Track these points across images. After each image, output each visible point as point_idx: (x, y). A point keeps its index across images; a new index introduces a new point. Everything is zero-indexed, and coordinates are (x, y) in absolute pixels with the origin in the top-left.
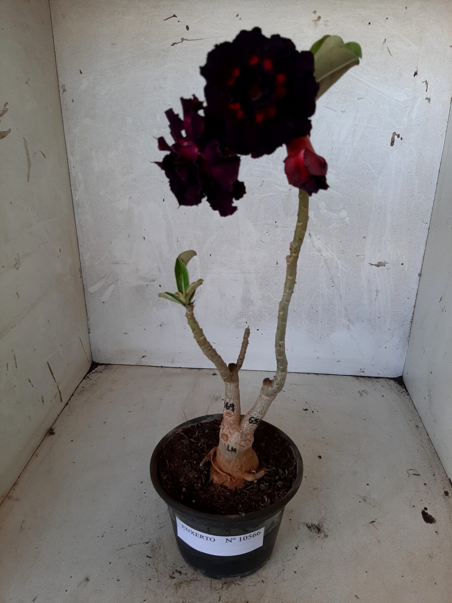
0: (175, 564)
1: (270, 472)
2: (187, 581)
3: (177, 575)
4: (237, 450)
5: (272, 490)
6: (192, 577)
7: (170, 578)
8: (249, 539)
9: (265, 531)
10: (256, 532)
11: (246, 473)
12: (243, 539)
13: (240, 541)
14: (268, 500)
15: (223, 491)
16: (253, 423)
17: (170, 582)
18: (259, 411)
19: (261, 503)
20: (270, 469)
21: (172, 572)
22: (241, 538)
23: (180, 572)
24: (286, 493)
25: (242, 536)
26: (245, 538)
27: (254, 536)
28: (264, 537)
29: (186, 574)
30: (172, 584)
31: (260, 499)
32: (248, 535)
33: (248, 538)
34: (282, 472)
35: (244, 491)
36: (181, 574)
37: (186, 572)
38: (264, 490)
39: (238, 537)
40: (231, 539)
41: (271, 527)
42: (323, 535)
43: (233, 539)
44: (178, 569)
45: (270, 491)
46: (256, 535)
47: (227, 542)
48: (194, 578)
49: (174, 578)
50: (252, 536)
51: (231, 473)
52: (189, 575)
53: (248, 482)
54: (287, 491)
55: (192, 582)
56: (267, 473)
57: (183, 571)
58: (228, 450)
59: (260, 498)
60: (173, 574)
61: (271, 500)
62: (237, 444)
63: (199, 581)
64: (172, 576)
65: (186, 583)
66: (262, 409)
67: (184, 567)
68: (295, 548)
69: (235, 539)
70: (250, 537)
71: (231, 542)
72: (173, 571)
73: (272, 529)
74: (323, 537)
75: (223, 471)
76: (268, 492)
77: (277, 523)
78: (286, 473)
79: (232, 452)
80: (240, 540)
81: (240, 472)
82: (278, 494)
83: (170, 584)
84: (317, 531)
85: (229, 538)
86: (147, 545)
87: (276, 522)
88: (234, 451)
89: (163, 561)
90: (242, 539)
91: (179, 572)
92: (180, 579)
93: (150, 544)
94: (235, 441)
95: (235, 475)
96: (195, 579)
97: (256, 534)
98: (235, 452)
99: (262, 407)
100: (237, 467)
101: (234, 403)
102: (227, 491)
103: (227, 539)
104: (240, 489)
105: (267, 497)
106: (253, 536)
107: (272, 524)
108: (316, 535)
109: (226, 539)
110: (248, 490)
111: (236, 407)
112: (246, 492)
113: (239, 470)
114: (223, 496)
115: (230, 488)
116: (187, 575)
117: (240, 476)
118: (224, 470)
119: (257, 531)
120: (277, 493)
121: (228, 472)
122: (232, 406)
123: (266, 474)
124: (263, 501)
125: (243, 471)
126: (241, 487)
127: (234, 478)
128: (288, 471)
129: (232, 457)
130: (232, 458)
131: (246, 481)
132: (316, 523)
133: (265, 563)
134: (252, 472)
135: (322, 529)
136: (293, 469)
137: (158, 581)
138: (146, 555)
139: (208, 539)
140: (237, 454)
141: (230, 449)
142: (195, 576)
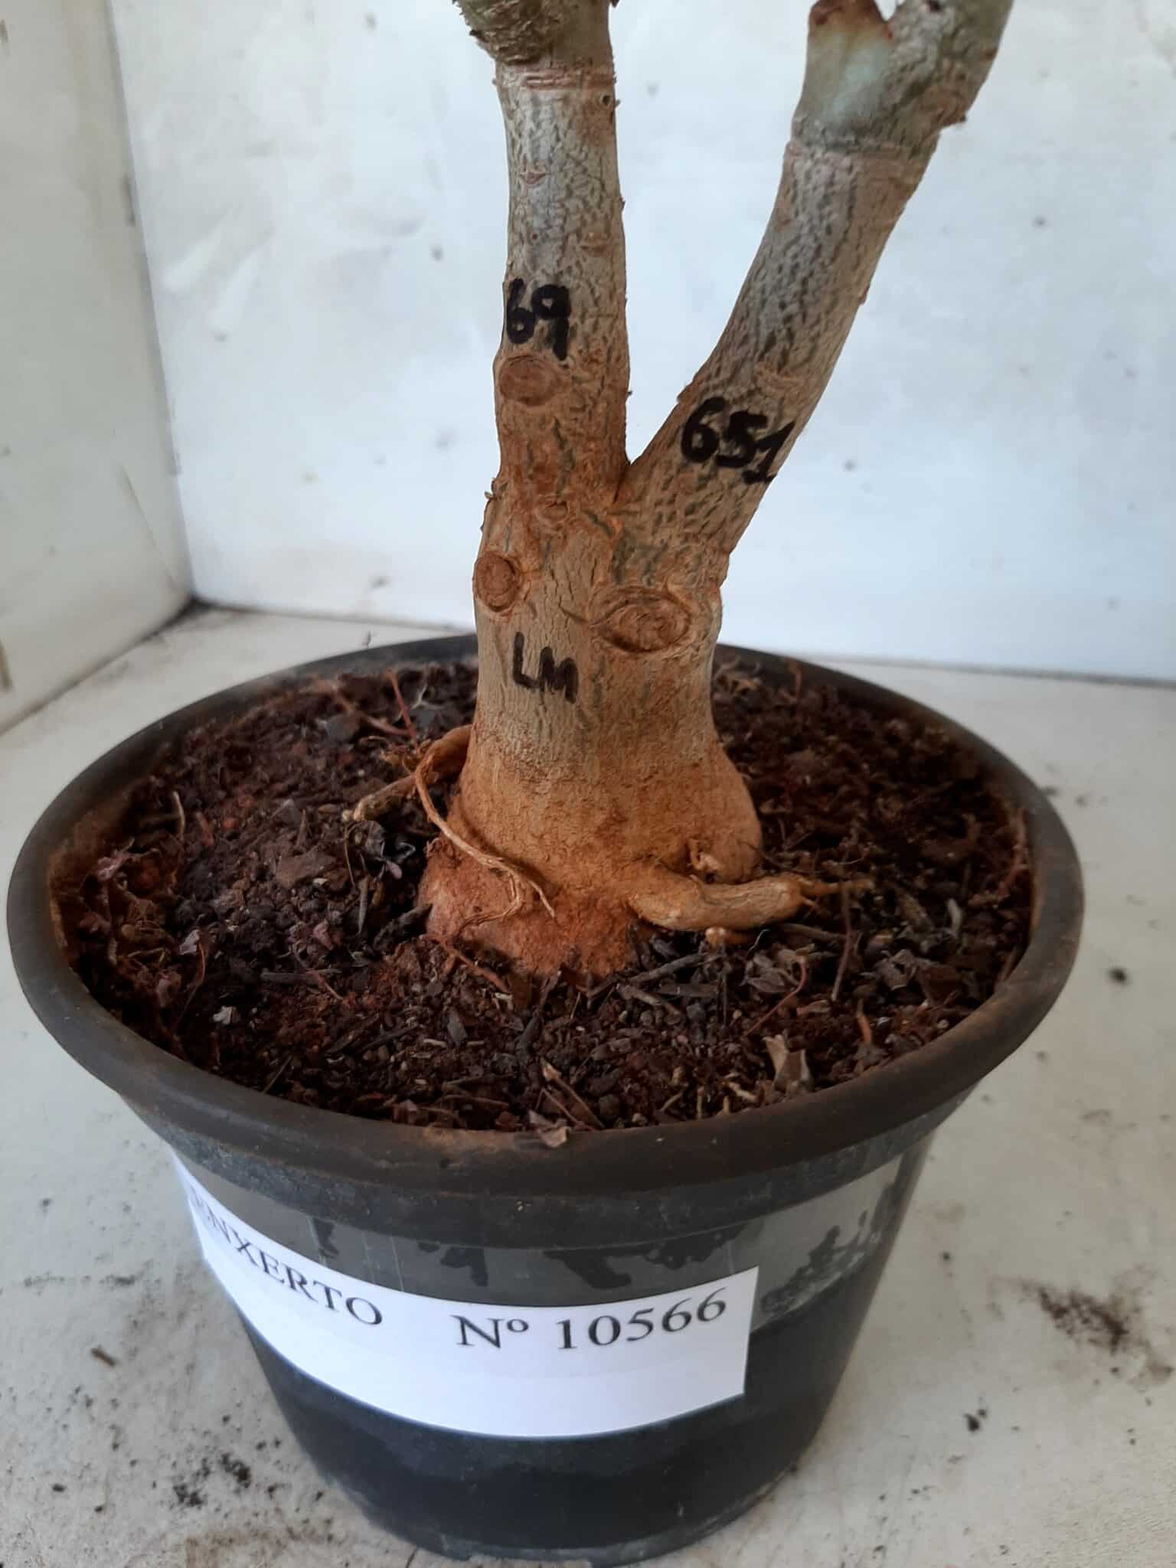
0: (232, 1422)
1: (834, 899)
2: (265, 1536)
3: (218, 1487)
4: (582, 677)
5: (831, 1003)
6: (302, 1516)
7: (176, 1499)
8: (631, 1339)
9: (763, 1301)
10: (692, 1297)
11: (650, 870)
12: (586, 1334)
13: (568, 1344)
14: (792, 1067)
15: (474, 984)
16: (711, 462)
17: (164, 1525)
18: (764, 333)
19: (734, 1080)
20: (833, 886)
21: (196, 1466)
22: (567, 1326)
23: (243, 1475)
24: (943, 1024)
25: (580, 1316)
26: (604, 1331)
27: (676, 1322)
28: (757, 1340)
29: (271, 1490)
30: (172, 1539)
31: (733, 1055)
32: (623, 1310)
33: (624, 1335)
34: (924, 915)
35: (628, 992)
36: (247, 1486)
37: (277, 1476)
38: (772, 1000)
39: (545, 1320)
40: (496, 1323)
41: (813, 1278)
42: (1135, 1363)
43: (510, 1326)
44: (242, 1453)
45: (819, 1006)
46: (688, 1318)
47: (465, 1342)
48: (313, 1523)
49: (195, 1501)
50: (656, 1319)
51: (535, 856)
52: (289, 1502)
53: (663, 934)
54: (954, 1021)
55: (292, 1545)
56: (809, 902)
57: (263, 1470)
58: (522, 680)
59: (732, 1047)
60: (198, 1474)
61: (815, 1067)
62: (580, 620)
63: (340, 1543)
64: (190, 1490)
65: (255, 1545)
66: (793, 308)
67: (277, 1443)
68: (964, 1424)
69: (526, 1327)
70: (640, 1330)
71: (497, 1343)
72: (205, 1460)
73: (815, 1288)
74: (1141, 1375)
75: (488, 848)
76: (801, 1011)
77: (857, 1258)
78: (949, 922)
79: (547, 696)
80: (562, 1343)
81: (602, 854)
82: (880, 1035)
83: (163, 1536)
84: (1105, 1335)
85: (481, 1314)
86: (121, 1293)
87: (853, 1247)
88: (559, 688)
89: (173, 1393)
90: (579, 1334)
91: (237, 1468)
92: (226, 1516)
93: (136, 1291)
94: (566, 597)
95: (562, 871)
96: (313, 1532)
97: (692, 1309)
98: (570, 696)
99: (795, 287)
100: (586, 814)
101: (569, 282)
102: (499, 983)
103: (464, 1323)
104: (597, 981)
105: (794, 1048)
106: (666, 1326)
107: (822, 1255)
108: (1094, 1356)
109: (458, 1323)
110: (650, 987)
111: (583, 318)
112: (636, 1002)
113: (598, 843)
114: (463, 1010)
115: (525, 966)
116: (278, 1493)
117: (597, 883)
118: (492, 835)
119: (698, 1294)
120: (874, 1029)
121: (517, 851)
122: (548, 303)
123: (803, 909)
124: (758, 1068)
125: (629, 850)
126: (604, 969)
127: (555, 893)
128: (970, 912)
129: (545, 731)
130: (545, 740)
131: (646, 924)
132: (1099, 1290)
133: (764, 1496)
134: (697, 873)
135: (1133, 1327)
136: (1006, 904)
137: (99, 1503)
138: (94, 1346)
139: (339, 1302)
140: (581, 714)
141: (531, 668)
142: (323, 1510)
